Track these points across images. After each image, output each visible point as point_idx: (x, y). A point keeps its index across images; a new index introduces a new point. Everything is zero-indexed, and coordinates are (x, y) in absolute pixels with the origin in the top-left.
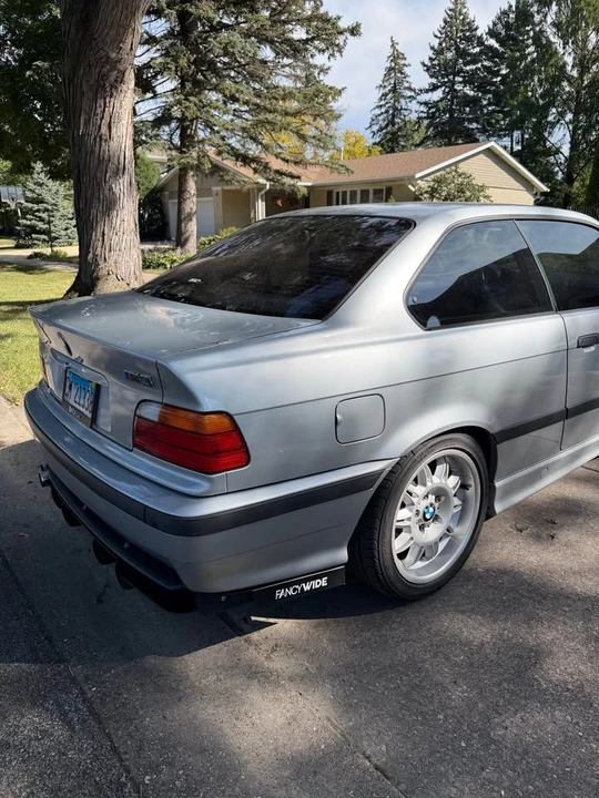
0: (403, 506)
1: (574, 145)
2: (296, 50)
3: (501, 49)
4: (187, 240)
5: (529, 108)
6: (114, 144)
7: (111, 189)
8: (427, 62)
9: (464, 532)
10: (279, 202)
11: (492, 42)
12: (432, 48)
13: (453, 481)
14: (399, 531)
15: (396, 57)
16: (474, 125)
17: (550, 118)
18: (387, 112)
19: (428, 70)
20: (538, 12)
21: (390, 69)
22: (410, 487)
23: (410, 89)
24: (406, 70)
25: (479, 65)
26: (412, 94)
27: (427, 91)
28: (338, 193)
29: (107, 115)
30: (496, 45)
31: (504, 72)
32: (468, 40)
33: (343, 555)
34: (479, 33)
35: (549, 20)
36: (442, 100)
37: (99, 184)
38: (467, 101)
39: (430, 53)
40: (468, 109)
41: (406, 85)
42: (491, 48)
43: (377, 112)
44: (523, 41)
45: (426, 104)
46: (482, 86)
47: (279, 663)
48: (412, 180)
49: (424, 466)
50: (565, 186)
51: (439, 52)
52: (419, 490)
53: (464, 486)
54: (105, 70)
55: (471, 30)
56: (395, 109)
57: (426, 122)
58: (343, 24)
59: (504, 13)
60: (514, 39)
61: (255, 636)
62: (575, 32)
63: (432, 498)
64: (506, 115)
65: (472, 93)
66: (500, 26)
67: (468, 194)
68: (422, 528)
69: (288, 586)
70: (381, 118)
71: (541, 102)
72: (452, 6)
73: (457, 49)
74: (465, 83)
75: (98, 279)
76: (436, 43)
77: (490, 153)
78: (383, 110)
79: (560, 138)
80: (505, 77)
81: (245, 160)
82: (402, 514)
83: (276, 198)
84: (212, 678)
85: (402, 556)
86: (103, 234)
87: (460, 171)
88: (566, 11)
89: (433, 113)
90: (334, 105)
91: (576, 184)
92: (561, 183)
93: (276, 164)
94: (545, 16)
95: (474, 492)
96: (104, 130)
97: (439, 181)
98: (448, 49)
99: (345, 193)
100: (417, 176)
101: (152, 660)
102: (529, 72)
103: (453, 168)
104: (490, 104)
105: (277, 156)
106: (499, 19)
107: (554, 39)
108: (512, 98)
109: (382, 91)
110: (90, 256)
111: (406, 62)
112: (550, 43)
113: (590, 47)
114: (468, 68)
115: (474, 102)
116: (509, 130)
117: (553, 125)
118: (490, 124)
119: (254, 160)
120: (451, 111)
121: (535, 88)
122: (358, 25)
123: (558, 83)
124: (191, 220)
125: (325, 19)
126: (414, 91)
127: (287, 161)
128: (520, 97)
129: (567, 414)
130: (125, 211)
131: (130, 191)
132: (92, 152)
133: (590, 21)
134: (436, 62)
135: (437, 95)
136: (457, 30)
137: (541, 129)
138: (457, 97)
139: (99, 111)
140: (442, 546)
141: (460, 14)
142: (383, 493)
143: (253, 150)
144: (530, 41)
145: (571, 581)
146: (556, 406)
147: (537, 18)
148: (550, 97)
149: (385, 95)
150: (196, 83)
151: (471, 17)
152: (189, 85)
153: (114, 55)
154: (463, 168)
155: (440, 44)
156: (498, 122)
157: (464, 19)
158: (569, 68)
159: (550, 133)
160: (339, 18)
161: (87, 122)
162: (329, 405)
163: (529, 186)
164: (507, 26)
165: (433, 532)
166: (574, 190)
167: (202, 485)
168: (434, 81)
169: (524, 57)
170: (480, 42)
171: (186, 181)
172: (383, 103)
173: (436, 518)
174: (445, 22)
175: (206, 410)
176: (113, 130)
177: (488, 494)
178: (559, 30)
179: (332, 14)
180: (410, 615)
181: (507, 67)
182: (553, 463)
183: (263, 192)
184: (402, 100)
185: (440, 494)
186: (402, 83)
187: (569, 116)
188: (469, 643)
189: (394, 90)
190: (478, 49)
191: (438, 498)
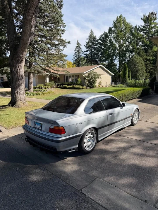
0: (85, 139)
1: (120, 64)
2: (56, 45)
3: (102, 43)
4: (30, 88)
5: (109, 56)
6: (21, 73)
7: (20, 82)
8: (85, 45)
9: (94, 143)
10: (52, 78)
11: (100, 41)
12: (86, 42)
13: (92, 136)
14: (85, 143)
15: (78, 44)
16: (97, 59)
17: (114, 58)
18: (77, 56)
19: (86, 47)
20: (110, 35)
21: (77, 47)
22: (86, 136)
23: (82, 51)
24: (81, 47)
25: (97, 46)
26: (82, 52)
27: (86, 52)
28: (66, 76)
29: (19, 67)
30: (101, 42)
31: (103, 48)
32: (95, 41)
33: (77, 146)
34: (97, 39)
35: (112, 37)
36: (89, 54)
37: (17, 81)
38: (95, 54)
39: (86, 43)
40: (95, 56)
41: (81, 50)
42: (100, 42)
43: (74, 56)
44: (106, 41)
45: (86, 54)
46: (98, 51)
47: (69, 162)
48: (83, 73)
49: (88, 133)
50: (118, 73)
51: (88, 43)
52: (87, 137)
53: (94, 136)
54: (19, 58)
55: (95, 38)
56: (79, 56)
57: (86, 59)
58: (66, 41)
59: (102, 35)
60: (105, 40)
61: (65, 160)
62: (118, 40)
63: (89, 138)
64: (104, 57)
65: (96, 52)
66: (101, 38)
67: (96, 77)
68: (88, 142)
69: (70, 151)
70: (75, 58)
71: (112, 54)
72: (90, 33)
73: (92, 42)
74: (94, 50)
75: (16, 101)
76: (87, 41)
77: (100, 67)
78: (76, 56)
79: (117, 62)
80: (103, 49)
81: (45, 70)
82: (85, 140)
83: (51, 77)
84: (60, 165)
85: (86, 146)
86: (18, 91)
87: (94, 72)
88: (115, 35)
89: (88, 57)
90: (65, 58)
91: (121, 72)
92: (118, 72)
93: (52, 71)
94: (111, 36)
95: (95, 137)
96: (19, 70)
97: (89, 74)
98: (90, 43)
99: (68, 76)
100: (84, 73)
101: (51, 164)
102: (109, 48)
103: (92, 71)
104: (100, 55)
105: (52, 69)
106: (101, 36)
107: (113, 41)
108: (105, 53)
109: (75, 52)
110: (15, 96)
111: (81, 45)
112: (112, 42)
113: (121, 43)
114: (95, 47)
115: (97, 54)
116: (105, 60)
117: (115, 60)
118: (100, 59)
119: (47, 70)
120: (91, 56)
121: (110, 51)
122: (70, 42)
123: (115, 50)
124: (31, 84)
125: (62, 40)
126: (83, 51)
127: (55, 70)
128: (107, 53)
129: (108, 125)
130: (23, 86)
131: (24, 82)
132: (16, 74)
133: (121, 38)
134: (87, 45)
135: (88, 52)
136: (92, 38)
137: (112, 60)
138: (93, 53)
139: (18, 66)
140: (91, 146)
141: (92, 35)
142: (82, 137)
143: (47, 68)
144: (108, 41)
145: (110, 150)
146: (106, 124)
147: (109, 37)
148: (114, 53)
149: (76, 52)
150: (33, 53)
151: (95, 36)
152: (31, 54)
153: (21, 56)
154: (95, 71)
155: (88, 41)
156: (102, 59)
157: (93, 36)
158: (117, 47)
159: (114, 61)
160: (65, 40)
161: (15, 69)
162: (75, 125)
163: (110, 74)
164: (103, 38)
165: (90, 143)
166: (121, 74)
167: (60, 136)
168: (87, 49)
169: (107, 44)
170: (97, 41)
171: (30, 74)
172: (76, 54)
173: (90, 141)
174: (89, 37)
175: (60, 126)
176: (20, 70)
177: (97, 138)
178: (114, 39)
179: (64, 39)
180: (87, 155)
181: (104, 47)
182: (107, 133)
183: (48, 76)
184: (80, 54)
185: (90, 137)
186: (80, 50)
187: (118, 58)
188: (95, 158)
189: (78, 51)
190: (97, 43)
191: (90, 138)
